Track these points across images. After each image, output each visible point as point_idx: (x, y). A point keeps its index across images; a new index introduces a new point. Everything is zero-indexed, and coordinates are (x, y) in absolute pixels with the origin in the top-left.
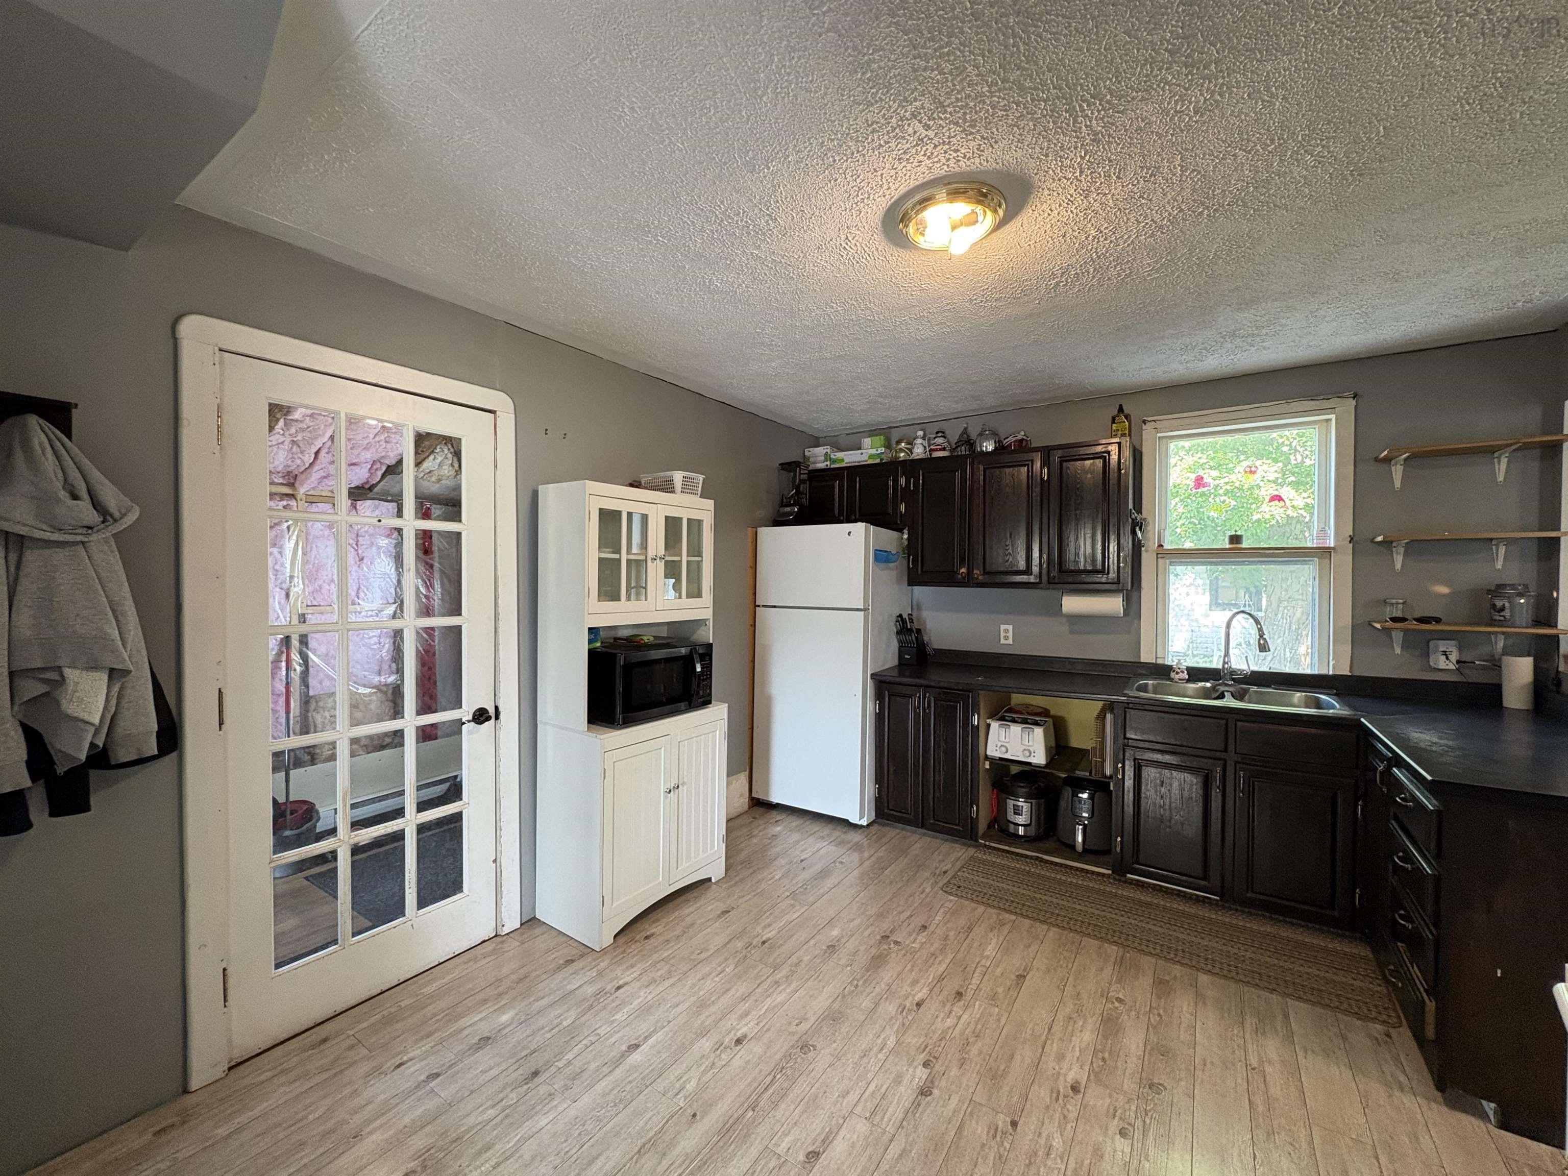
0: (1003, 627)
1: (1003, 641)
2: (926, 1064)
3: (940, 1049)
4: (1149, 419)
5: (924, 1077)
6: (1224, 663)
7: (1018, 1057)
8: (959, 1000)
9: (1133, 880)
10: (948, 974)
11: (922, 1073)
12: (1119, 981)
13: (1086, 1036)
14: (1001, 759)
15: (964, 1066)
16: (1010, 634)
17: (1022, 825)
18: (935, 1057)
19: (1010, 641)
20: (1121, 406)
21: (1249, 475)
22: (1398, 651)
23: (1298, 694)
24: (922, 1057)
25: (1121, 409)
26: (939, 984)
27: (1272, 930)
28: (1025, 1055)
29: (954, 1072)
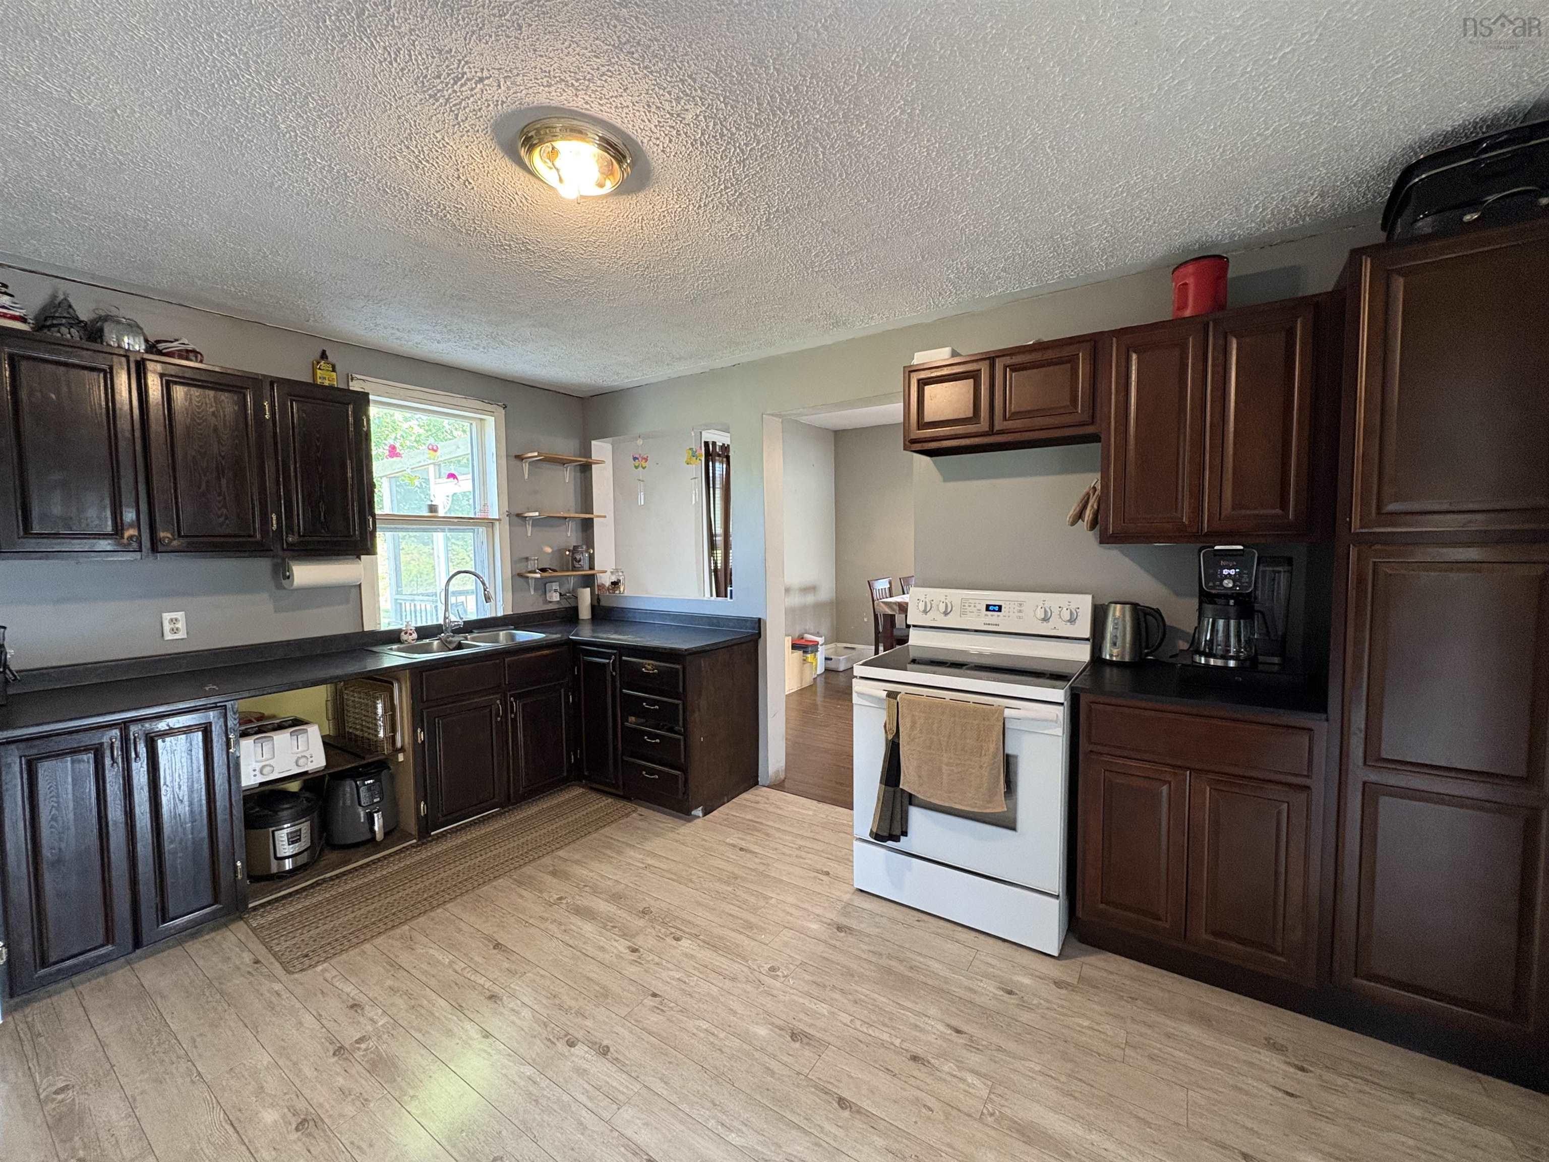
0: (167, 616)
1: (169, 636)
2: (571, 1044)
3: (558, 1029)
4: (359, 377)
5: (586, 1049)
6: (445, 618)
7: (592, 975)
8: (501, 1000)
9: (436, 834)
10: (456, 1000)
11: (580, 1050)
12: (541, 892)
13: (588, 928)
14: (262, 784)
15: (586, 1015)
16: (181, 625)
17: (288, 857)
18: (566, 1036)
19: (182, 635)
20: (324, 352)
21: (431, 452)
22: (532, 593)
23: (501, 633)
24: (561, 1046)
25: (324, 355)
26: (466, 1012)
27: (537, 809)
28: (592, 970)
29: (589, 1023)
